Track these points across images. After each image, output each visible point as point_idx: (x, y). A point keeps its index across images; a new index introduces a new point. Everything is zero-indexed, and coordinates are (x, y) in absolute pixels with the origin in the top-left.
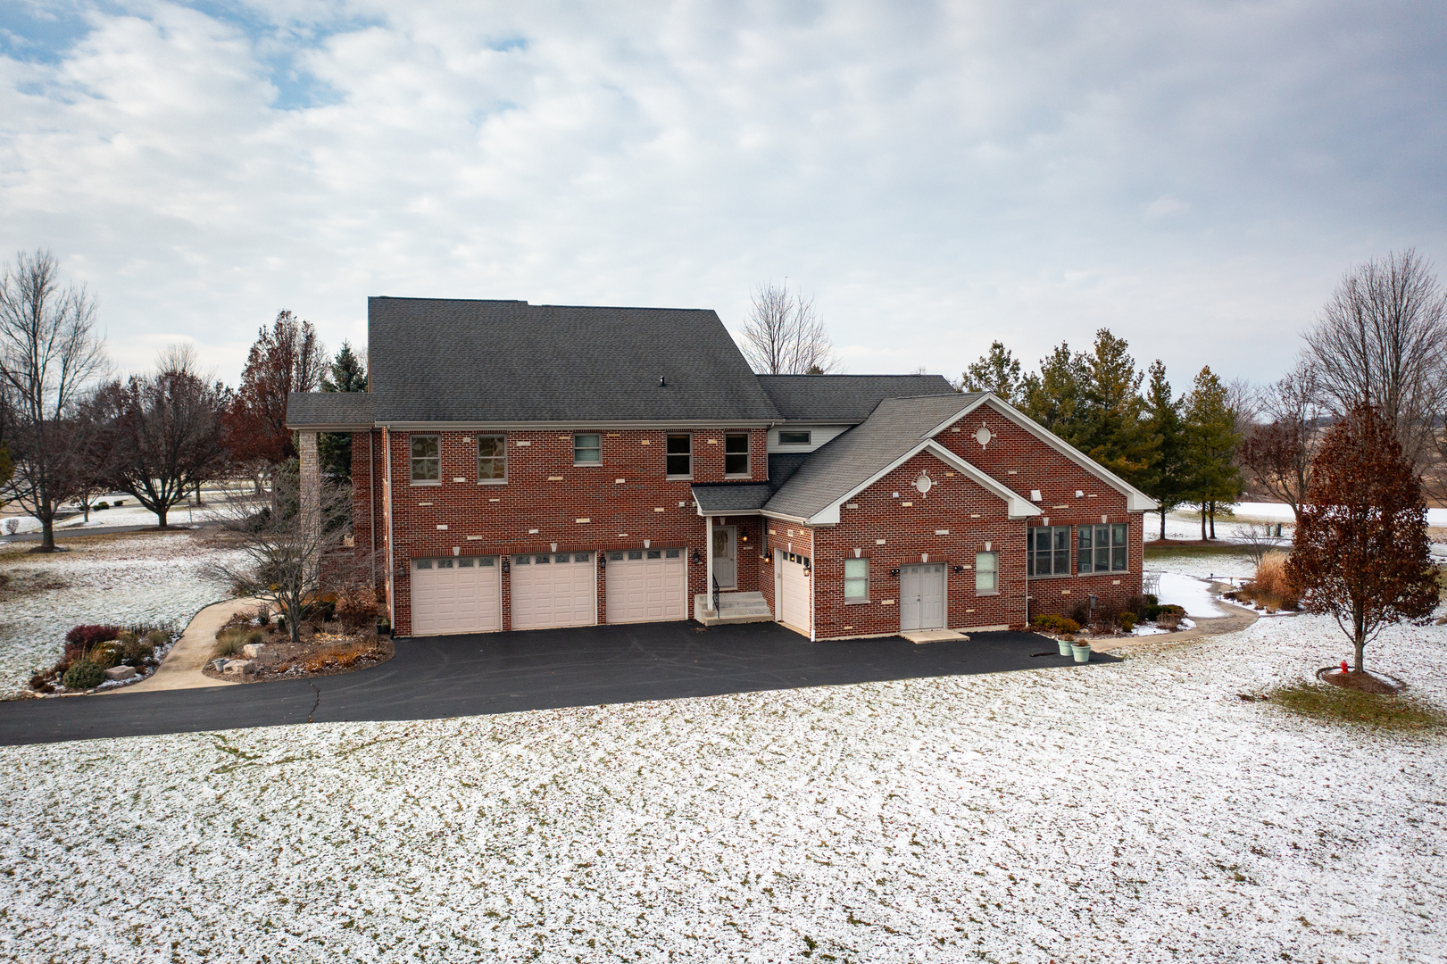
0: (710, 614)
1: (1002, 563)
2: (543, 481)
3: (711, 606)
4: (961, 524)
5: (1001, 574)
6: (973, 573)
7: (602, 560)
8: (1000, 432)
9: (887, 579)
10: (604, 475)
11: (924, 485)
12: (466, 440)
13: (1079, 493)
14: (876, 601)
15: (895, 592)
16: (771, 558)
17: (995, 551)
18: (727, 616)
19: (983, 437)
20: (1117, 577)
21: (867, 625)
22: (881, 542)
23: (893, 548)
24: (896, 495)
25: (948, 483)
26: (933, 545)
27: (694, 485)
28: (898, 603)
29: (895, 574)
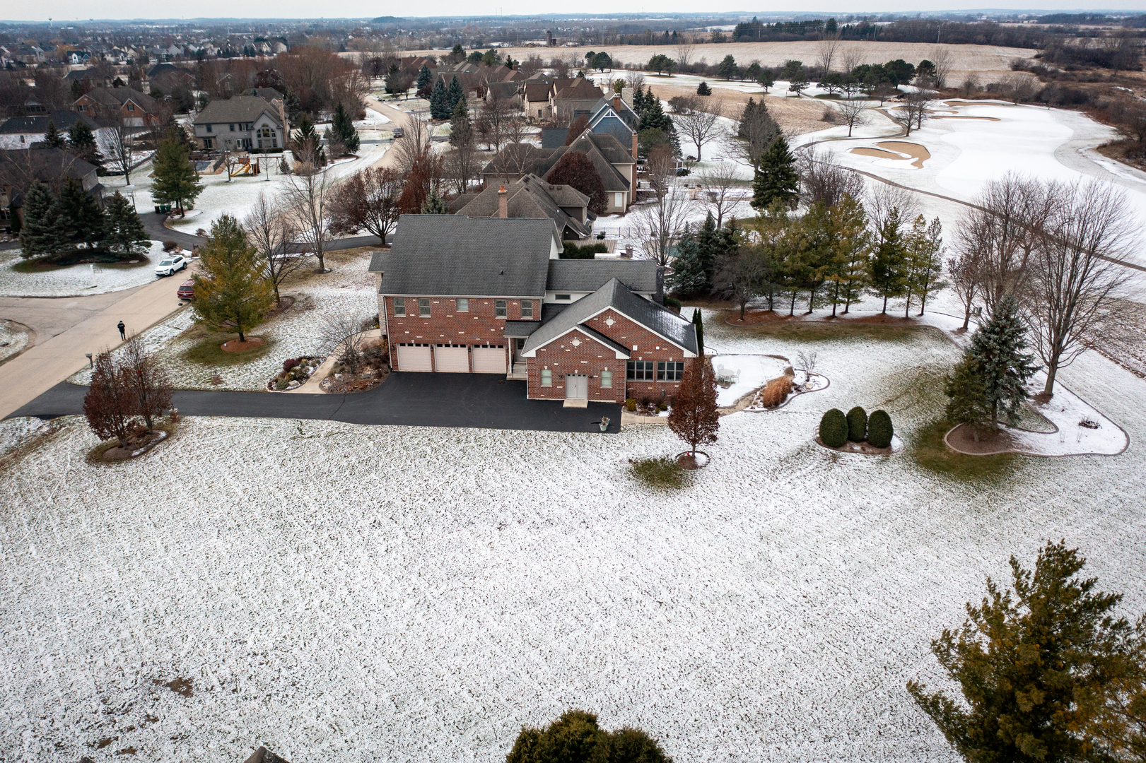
0: (510, 375)
1: (613, 375)
2: (445, 317)
3: (510, 371)
4: (593, 359)
5: (613, 380)
6: (601, 379)
7: (470, 348)
8: (618, 321)
9: (558, 379)
10: (469, 315)
11: (576, 343)
12: (415, 300)
13: (657, 348)
14: (554, 387)
15: (564, 384)
17: (610, 371)
18: (516, 376)
19: (610, 322)
21: (551, 395)
22: (557, 364)
23: (562, 367)
24: (563, 346)
25: (587, 343)
26: (580, 367)
27: (507, 321)
28: (564, 388)
29: (562, 377)
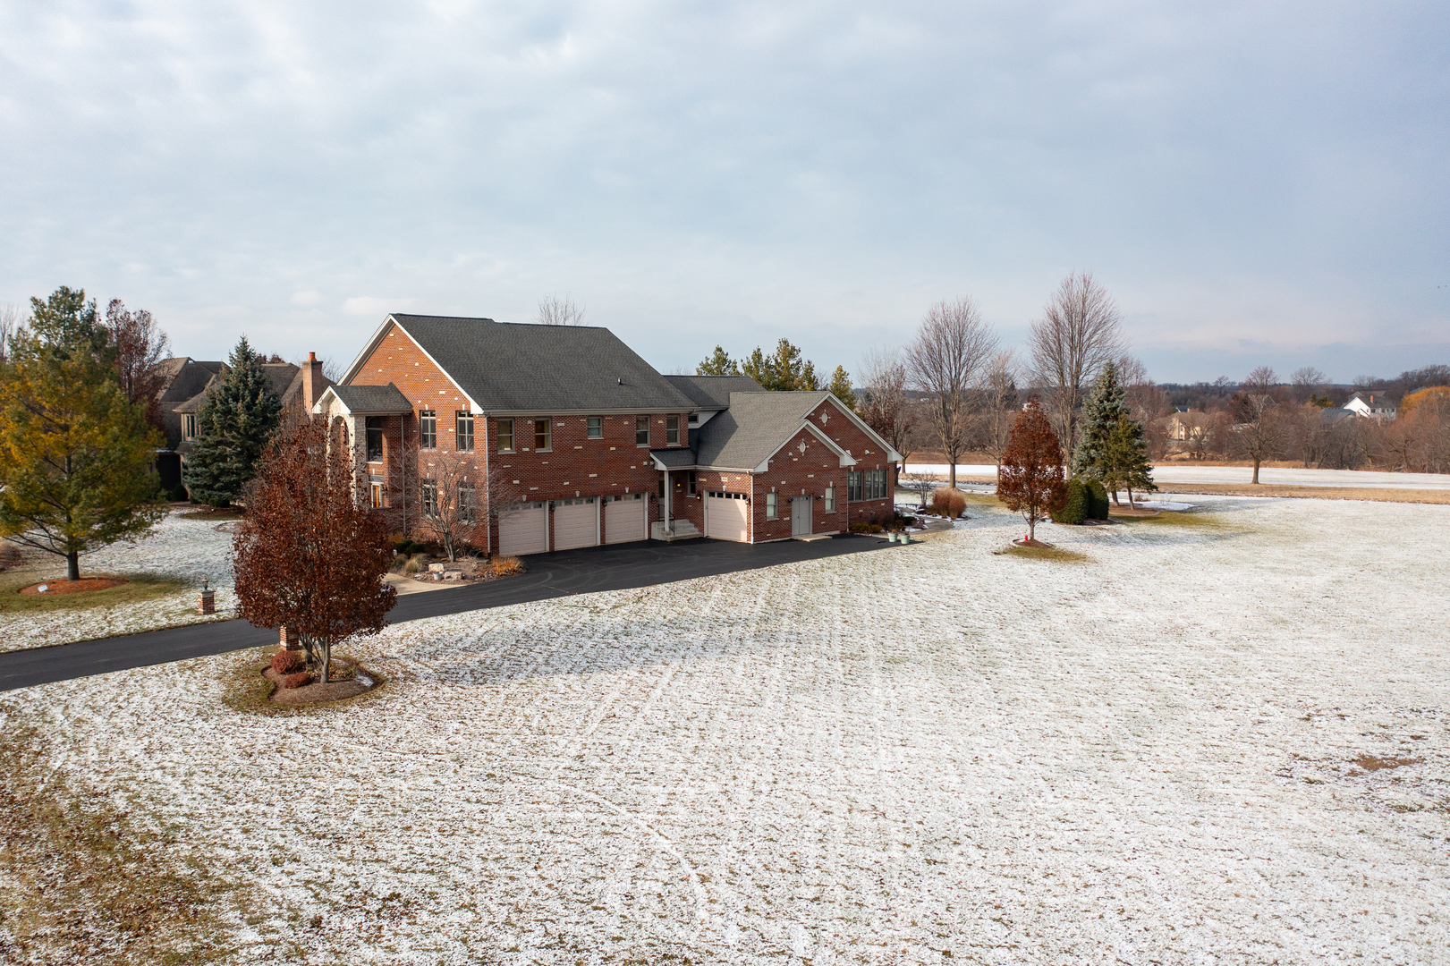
0: (668, 534)
1: (836, 494)
2: (572, 448)
3: (667, 529)
4: (819, 471)
5: (836, 500)
6: (823, 500)
7: (604, 503)
8: (832, 416)
9: (785, 506)
10: (604, 446)
11: (803, 447)
12: (530, 422)
13: (867, 452)
14: (780, 518)
15: (789, 513)
16: (701, 496)
17: (834, 487)
18: (679, 534)
19: (824, 418)
20: (883, 501)
21: (777, 533)
22: (783, 483)
23: (790, 486)
24: (791, 454)
25: (814, 445)
26: (807, 484)
27: (652, 451)
28: (791, 519)
29: (790, 501)
